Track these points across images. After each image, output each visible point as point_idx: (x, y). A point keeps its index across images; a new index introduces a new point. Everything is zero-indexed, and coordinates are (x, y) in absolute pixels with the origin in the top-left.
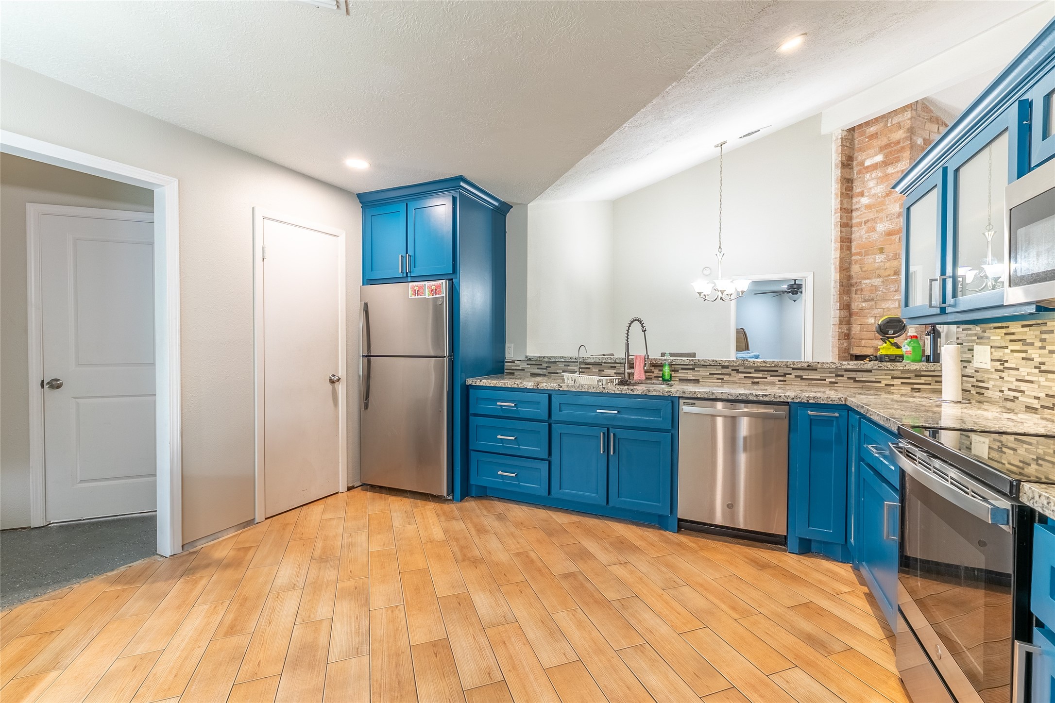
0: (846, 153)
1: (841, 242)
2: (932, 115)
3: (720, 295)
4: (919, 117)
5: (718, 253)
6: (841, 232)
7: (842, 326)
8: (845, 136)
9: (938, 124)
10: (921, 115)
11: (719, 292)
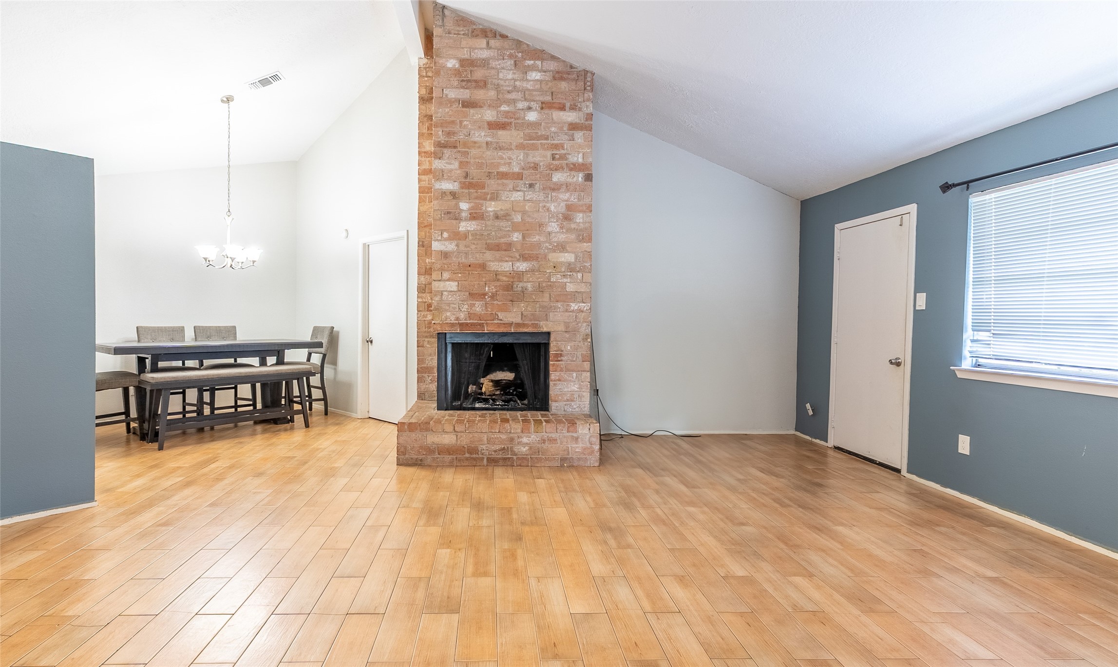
0: (428, 85)
1: (419, 192)
2: (474, 27)
3: (229, 261)
4: (449, 33)
5: (227, 217)
6: (420, 181)
7: (424, 295)
8: (424, 65)
9: (486, 36)
10: (452, 31)
11: (229, 259)
